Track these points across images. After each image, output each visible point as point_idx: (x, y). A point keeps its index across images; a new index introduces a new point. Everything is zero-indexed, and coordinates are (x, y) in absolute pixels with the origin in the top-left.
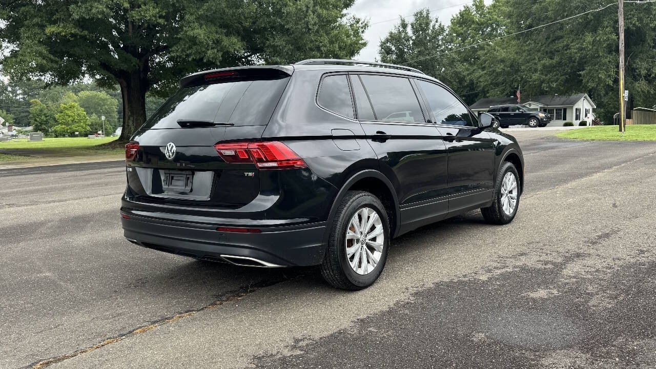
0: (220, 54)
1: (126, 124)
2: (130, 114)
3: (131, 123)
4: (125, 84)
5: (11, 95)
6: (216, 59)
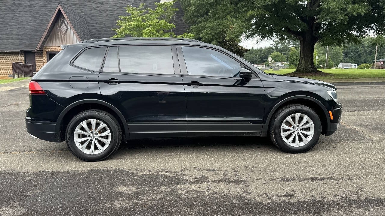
0: (347, 17)
1: (300, 62)
2: (303, 56)
3: (303, 61)
4: (302, 39)
5: (287, 45)
6: (344, 21)
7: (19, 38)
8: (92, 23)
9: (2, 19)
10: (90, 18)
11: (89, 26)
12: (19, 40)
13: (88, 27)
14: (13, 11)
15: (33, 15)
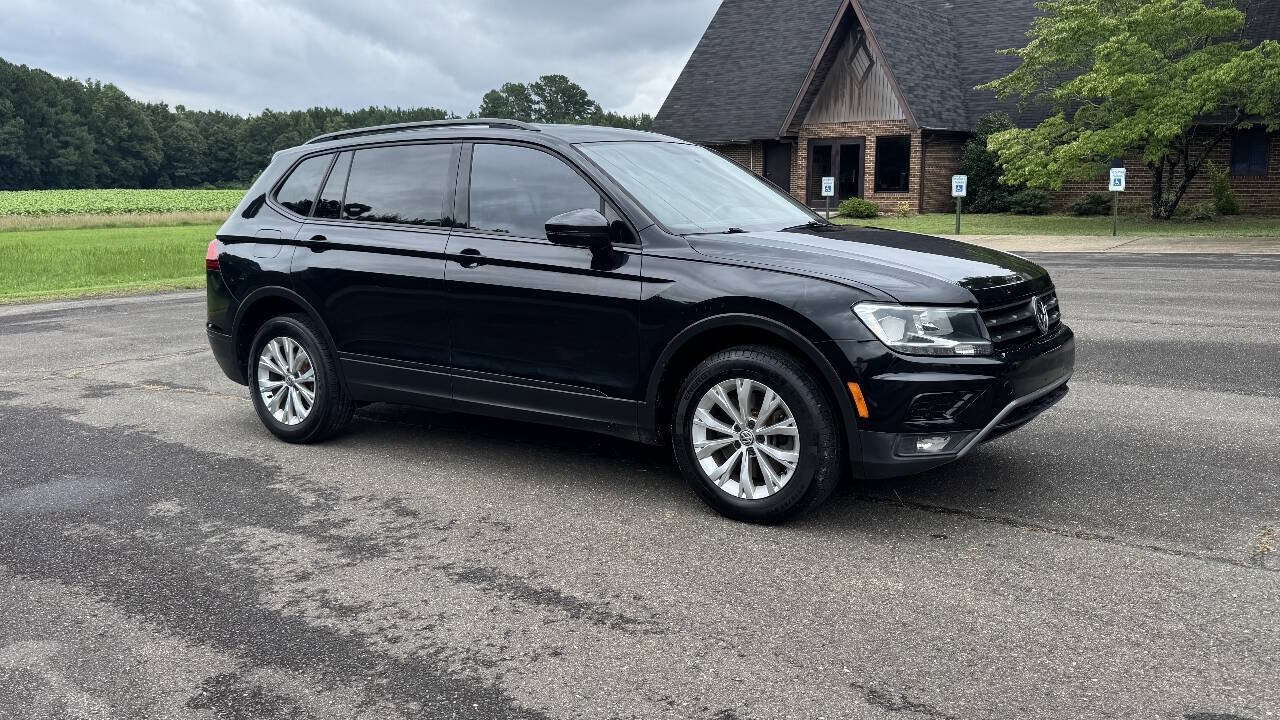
7: (757, 103)
8: (972, 36)
9: (726, 50)
10: (969, 19)
11: (959, 46)
12: (754, 108)
13: (953, 50)
14: (757, 23)
15: (804, 28)
